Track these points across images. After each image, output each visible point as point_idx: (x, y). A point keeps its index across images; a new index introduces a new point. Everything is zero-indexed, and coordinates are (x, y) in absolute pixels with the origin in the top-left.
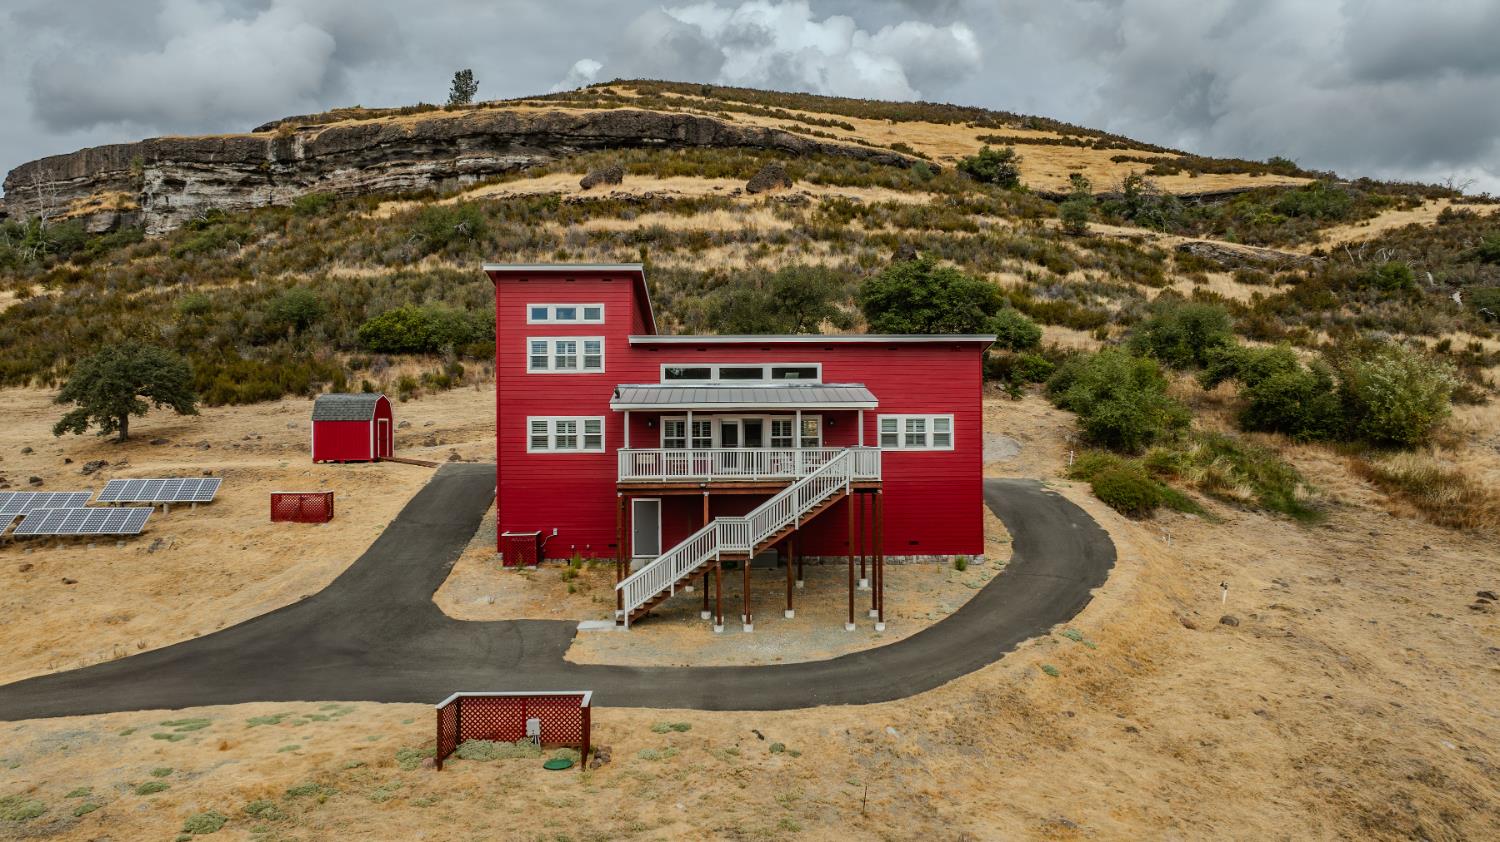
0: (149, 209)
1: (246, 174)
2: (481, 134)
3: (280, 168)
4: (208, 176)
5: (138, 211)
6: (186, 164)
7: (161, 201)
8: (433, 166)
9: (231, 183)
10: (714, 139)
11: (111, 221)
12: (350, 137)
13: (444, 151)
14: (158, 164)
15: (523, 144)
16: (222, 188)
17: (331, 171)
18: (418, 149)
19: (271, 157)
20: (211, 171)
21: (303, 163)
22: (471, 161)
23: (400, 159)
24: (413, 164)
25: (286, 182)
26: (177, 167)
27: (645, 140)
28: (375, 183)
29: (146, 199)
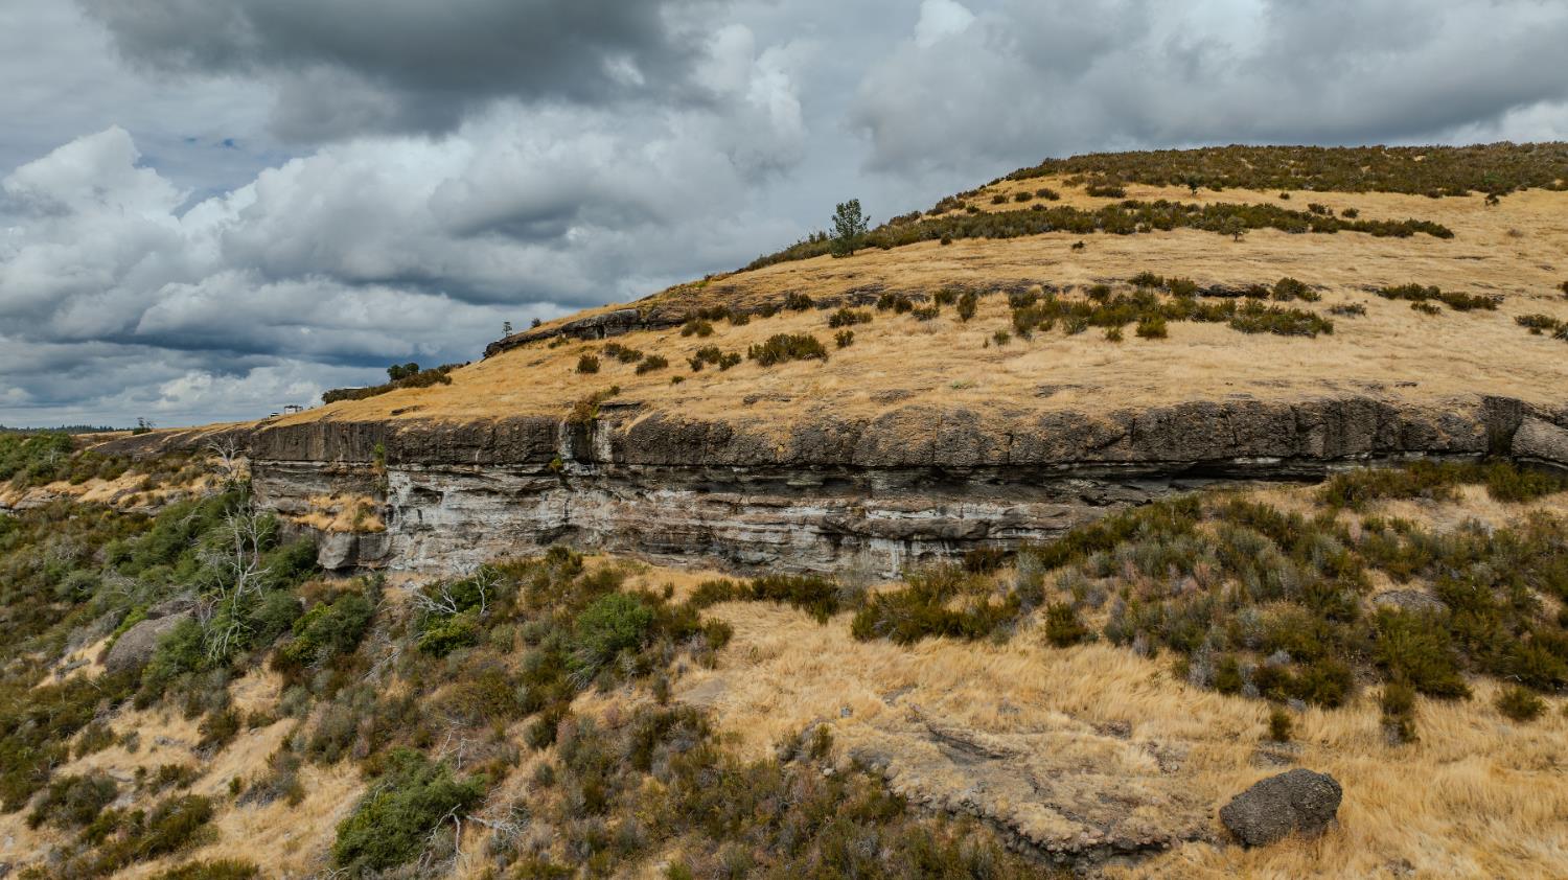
0: (397, 529)
1: (528, 480)
2: (914, 467)
3: (577, 469)
4: (473, 483)
5: (382, 532)
6: (441, 467)
7: (412, 518)
8: (824, 512)
9: (507, 494)
10: (1377, 439)
11: (345, 550)
12: (681, 442)
13: (842, 480)
14: (404, 466)
15: (994, 482)
16: (494, 499)
17: (654, 490)
18: (796, 478)
19: (564, 451)
20: (478, 475)
21: (611, 467)
22: (895, 516)
23: (766, 492)
24: (789, 505)
25: (588, 487)
26: (429, 473)
27: (1239, 461)
28: (724, 529)
29: (391, 513)
